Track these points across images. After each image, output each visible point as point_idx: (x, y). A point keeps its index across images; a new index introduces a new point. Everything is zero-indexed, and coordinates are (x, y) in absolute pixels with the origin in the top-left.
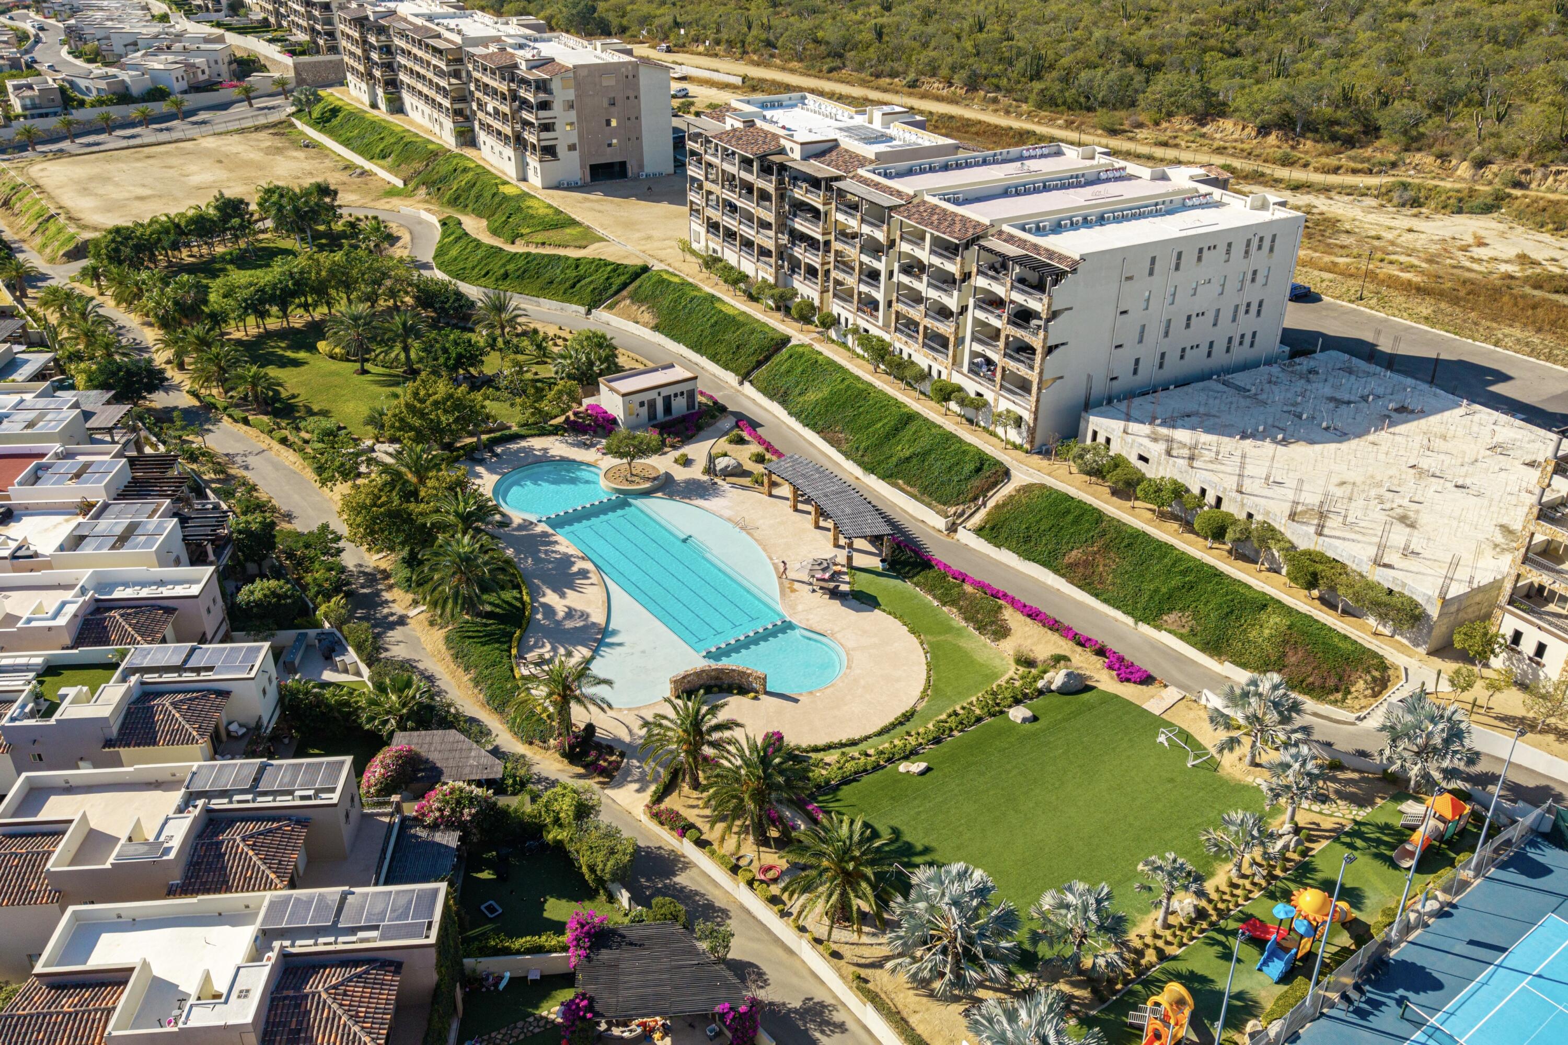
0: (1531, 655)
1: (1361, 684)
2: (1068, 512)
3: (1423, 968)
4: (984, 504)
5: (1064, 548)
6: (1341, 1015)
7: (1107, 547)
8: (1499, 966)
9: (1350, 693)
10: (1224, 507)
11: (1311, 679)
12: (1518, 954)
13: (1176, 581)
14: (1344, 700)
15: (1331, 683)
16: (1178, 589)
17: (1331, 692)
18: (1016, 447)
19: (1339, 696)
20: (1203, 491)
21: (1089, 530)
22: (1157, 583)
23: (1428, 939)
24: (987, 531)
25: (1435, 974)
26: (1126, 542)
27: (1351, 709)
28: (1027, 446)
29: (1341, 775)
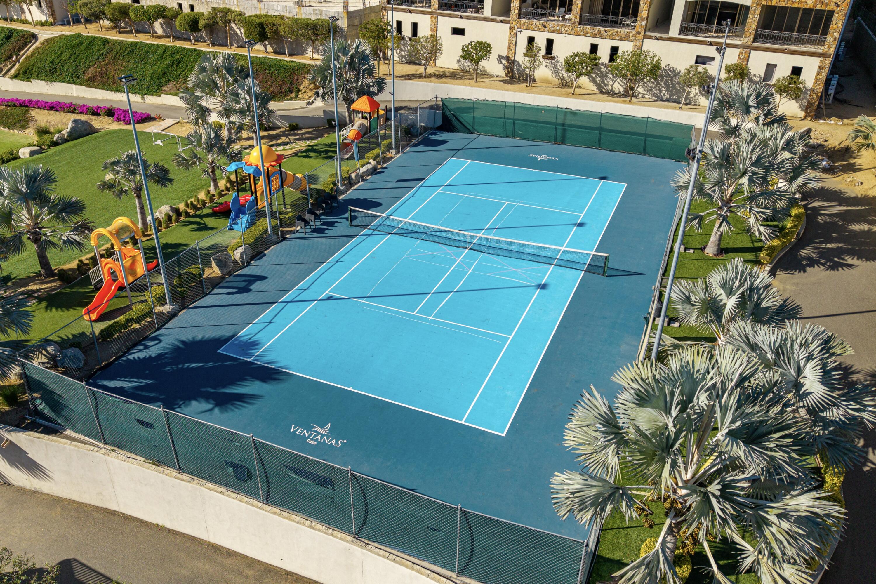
0: (410, 36)
1: (306, 83)
2: (81, 43)
3: (366, 199)
4: (18, 60)
5: (83, 68)
6: (303, 235)
7: (115, 59)
8: (419, 187)
9: (299, 90)
10: (197, 10)
11: (272, 89)
12: (431, 180)
13: (169, 61)
14: (297, 96)
15: (286, 87)
16: (169, 65)
17: (287, 94)
18: (42, 24)
19: (293, 95)
20: (180, 5)
21: (99, 50)
22: (155, 68)
23: (367, 185)
24: (21, 76)
25: (374, 200)
26: (128, 49)
27: (303, 99)
28: (51, 20)
29: (298, 132)
